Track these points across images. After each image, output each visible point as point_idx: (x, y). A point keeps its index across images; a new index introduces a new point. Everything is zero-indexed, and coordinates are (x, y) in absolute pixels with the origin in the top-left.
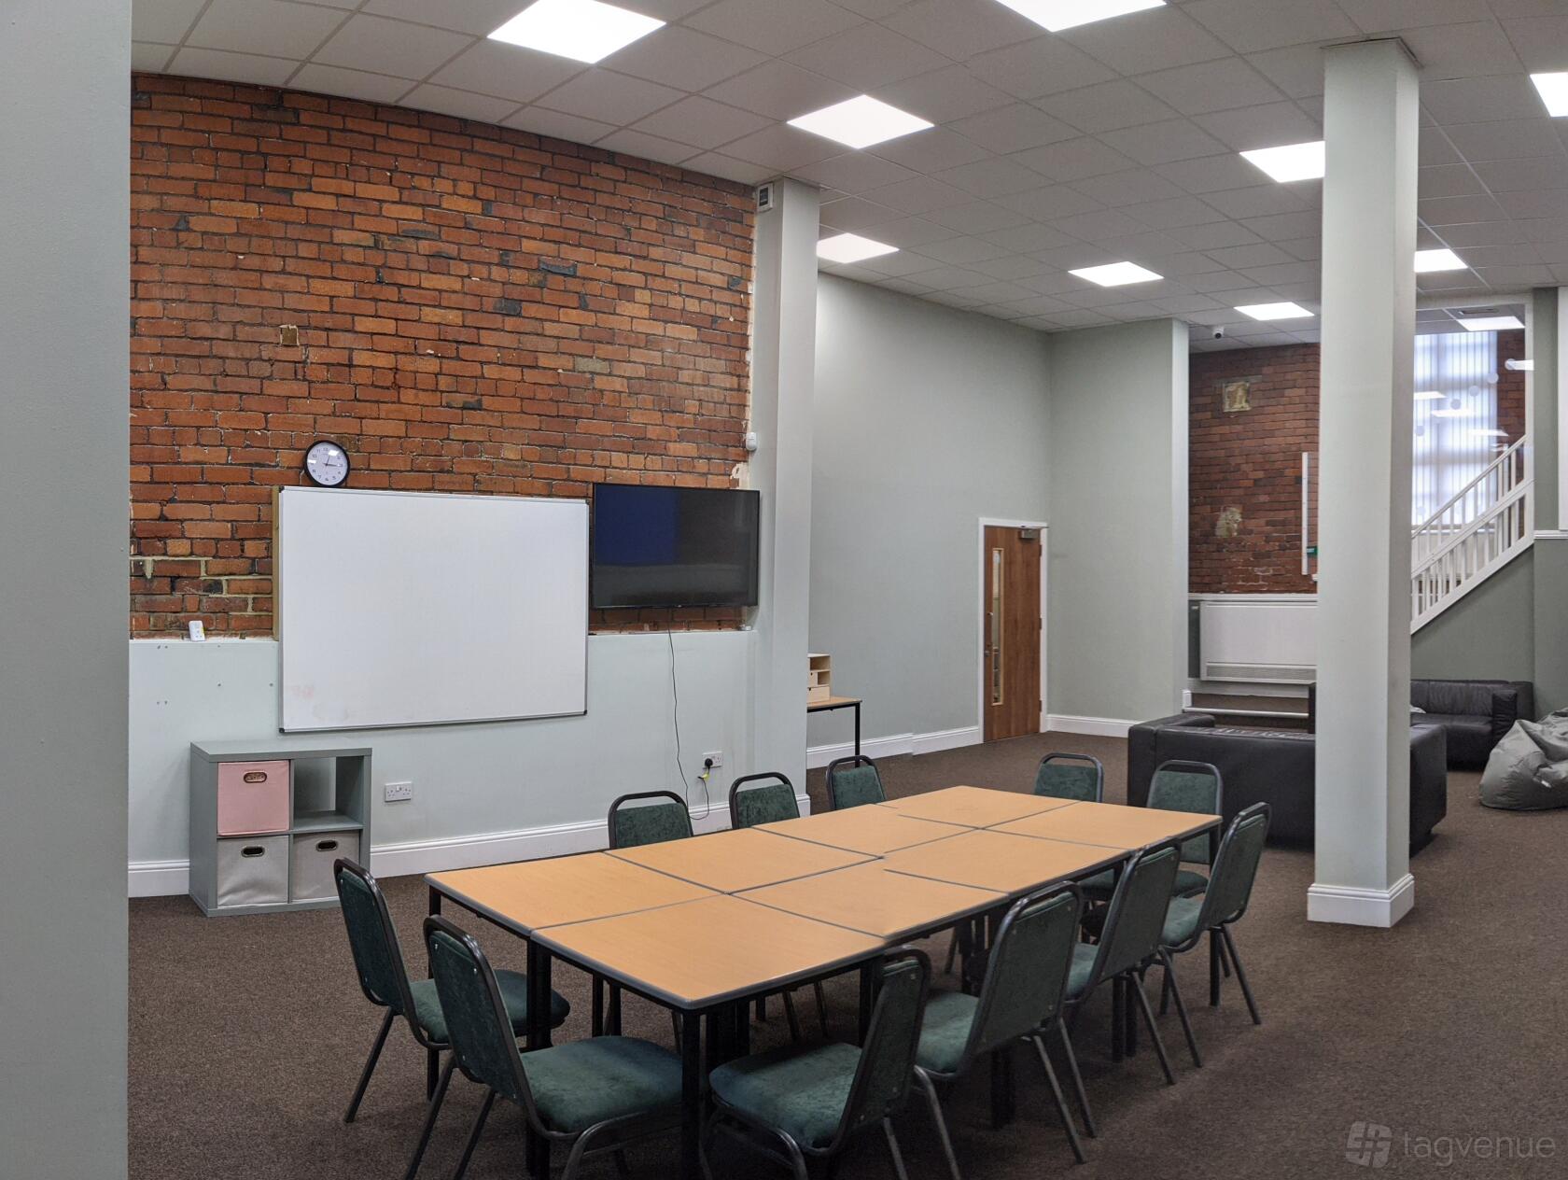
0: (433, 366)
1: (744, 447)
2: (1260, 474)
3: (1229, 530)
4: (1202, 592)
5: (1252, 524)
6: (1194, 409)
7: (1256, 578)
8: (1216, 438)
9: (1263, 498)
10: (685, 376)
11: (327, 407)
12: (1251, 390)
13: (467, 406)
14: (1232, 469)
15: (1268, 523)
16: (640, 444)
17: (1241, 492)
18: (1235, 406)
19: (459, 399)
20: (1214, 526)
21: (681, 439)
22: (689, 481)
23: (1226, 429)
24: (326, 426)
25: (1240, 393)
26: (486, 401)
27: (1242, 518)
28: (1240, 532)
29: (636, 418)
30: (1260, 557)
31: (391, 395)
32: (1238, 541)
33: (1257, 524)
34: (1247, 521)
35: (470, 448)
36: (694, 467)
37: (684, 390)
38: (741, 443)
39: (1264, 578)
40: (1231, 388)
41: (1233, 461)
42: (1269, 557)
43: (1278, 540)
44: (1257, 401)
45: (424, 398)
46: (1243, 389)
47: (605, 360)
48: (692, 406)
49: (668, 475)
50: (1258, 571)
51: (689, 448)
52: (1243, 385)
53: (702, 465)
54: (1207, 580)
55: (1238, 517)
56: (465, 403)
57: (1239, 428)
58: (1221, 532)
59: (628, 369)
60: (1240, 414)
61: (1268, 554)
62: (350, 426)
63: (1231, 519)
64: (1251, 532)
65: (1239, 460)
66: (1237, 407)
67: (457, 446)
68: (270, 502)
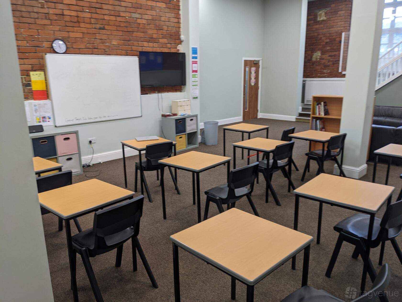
0: (89, 15)
1: (180, 40)
2: (328, 40)
3: (317, 59)
4: (307, 78)
5: (324, 56)
6: (308, 20)
7: (324, 73)
8: (314, 29)
9: (328, 48)
10: (163, 19)
11: (57, 28)
12: (327, 13)
13: (101, 28)
14: (319, 39)
15: (329, 56)
16: (151, 40)
17: (321, 46)
18: (321, 19)
19: (98, 26)
20: (312, 57)
21: (163, 38)
22: (165, 50)
23: (317, 26)
24: (58, 34)
25: (323, 14)
26: (106, 27)
27: (321, 54)
28: (320, 59)
29: (150, 32)
30: (326, 67)
31: (77, 24)
32: (319, 62)
33: (326, 56)
34: (323, 56)
35: (103, 41)
36: (167, 46)
37: (162, 23)
38: (179, 39)
39: (327, 73)
40: (320, 13)
41: (319, 36)
42: (329, 67)
43: (332, 61)
44: (328, 16)
45: (88, 26)
46: (324, 13)
47: (140, 14)
48: (165, 28)
49: (160, 49)
50: (325, 71)
51: (165, 41)
52: (325, 11)
53: (169, 45)
54: (308, 74)
55: (320, 54)
56: (100, 27)
57: (322, 26)
58: (314, 59)
59: (146, 17)
60: (323, 21)
61: (328, 66)
62: (65, 34)
63: (317, 55)
64: (323, 59)
65: (322, 36)
66: (322, 19)
67: (99, 41)
68: (43, 58)
